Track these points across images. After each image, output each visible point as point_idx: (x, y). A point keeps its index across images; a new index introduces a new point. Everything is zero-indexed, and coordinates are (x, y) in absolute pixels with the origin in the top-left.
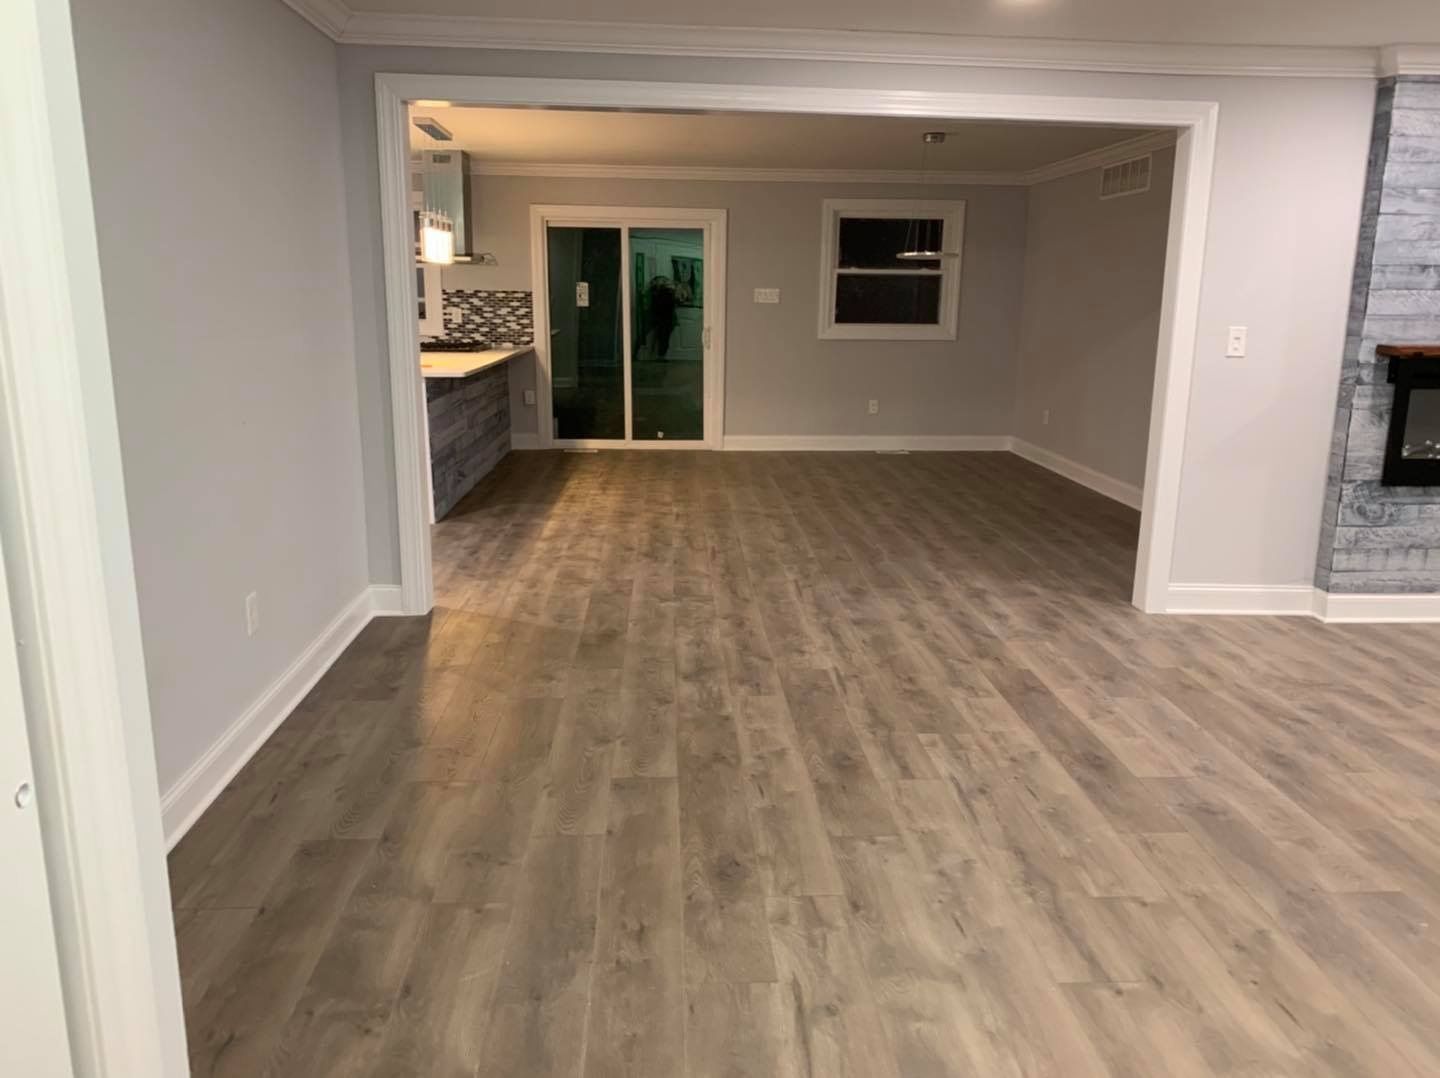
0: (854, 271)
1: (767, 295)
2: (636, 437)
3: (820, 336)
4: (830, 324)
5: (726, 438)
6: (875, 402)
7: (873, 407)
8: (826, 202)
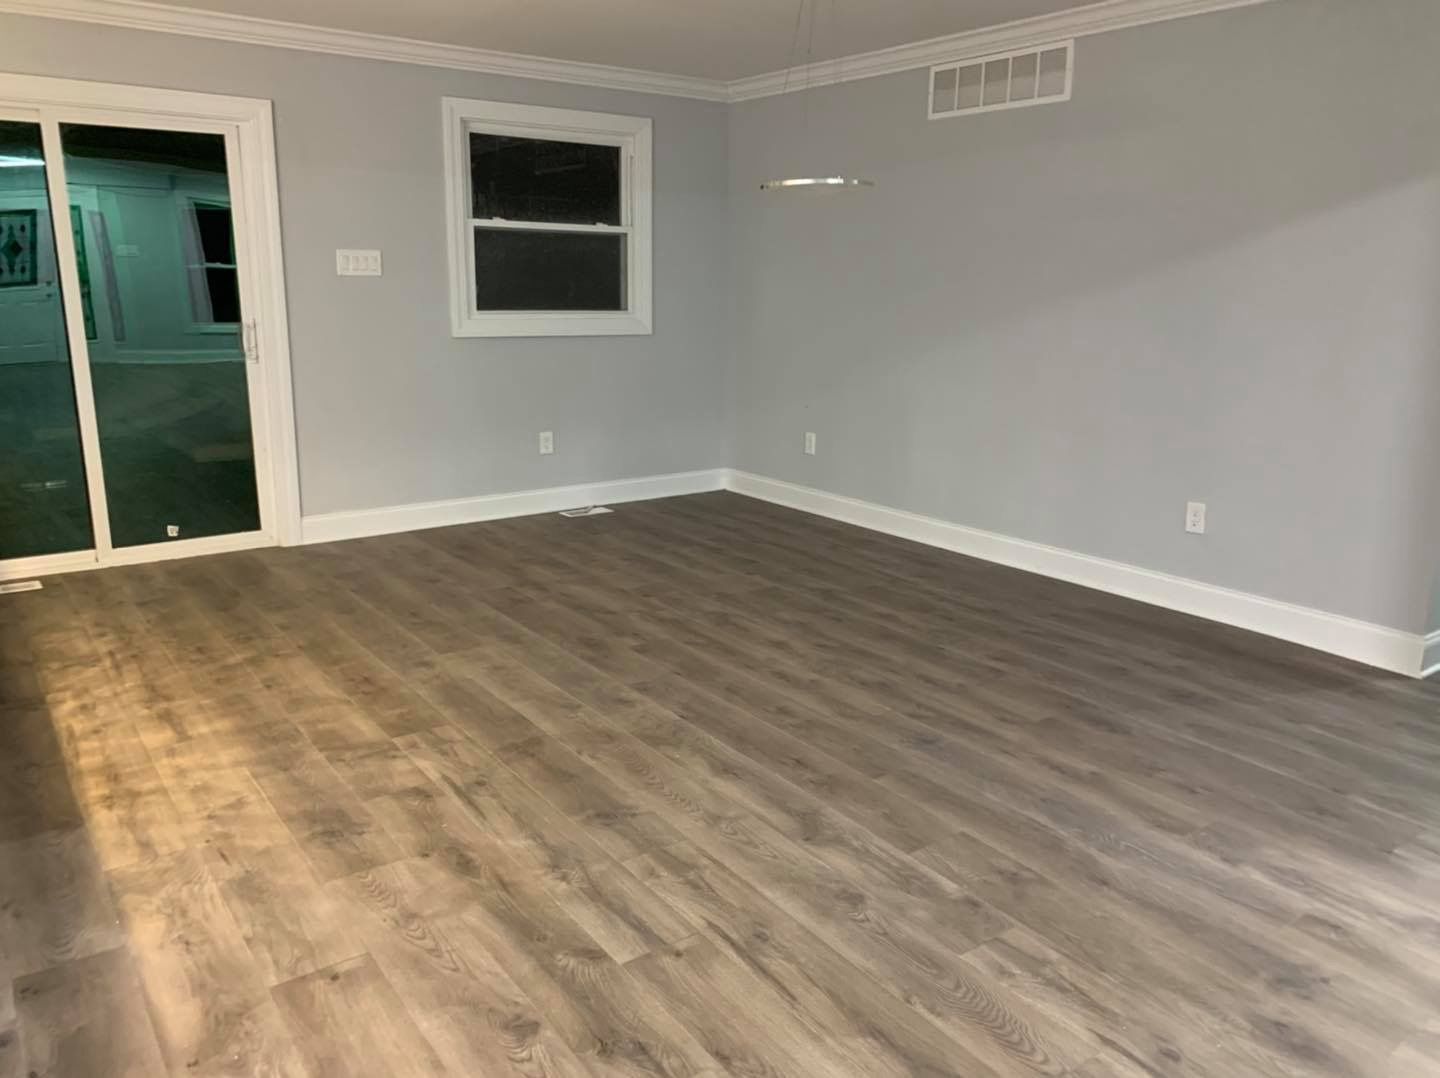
0: (498, 223)
1: (358, 263)
2: (117, 542)
3: (456, 332)
4: (469, 311)
5: (307, 520)
6: (549, 434)
7: (546, 443)
8: (447, 103)
